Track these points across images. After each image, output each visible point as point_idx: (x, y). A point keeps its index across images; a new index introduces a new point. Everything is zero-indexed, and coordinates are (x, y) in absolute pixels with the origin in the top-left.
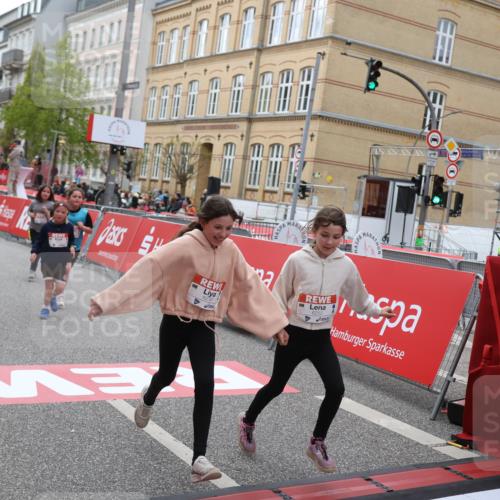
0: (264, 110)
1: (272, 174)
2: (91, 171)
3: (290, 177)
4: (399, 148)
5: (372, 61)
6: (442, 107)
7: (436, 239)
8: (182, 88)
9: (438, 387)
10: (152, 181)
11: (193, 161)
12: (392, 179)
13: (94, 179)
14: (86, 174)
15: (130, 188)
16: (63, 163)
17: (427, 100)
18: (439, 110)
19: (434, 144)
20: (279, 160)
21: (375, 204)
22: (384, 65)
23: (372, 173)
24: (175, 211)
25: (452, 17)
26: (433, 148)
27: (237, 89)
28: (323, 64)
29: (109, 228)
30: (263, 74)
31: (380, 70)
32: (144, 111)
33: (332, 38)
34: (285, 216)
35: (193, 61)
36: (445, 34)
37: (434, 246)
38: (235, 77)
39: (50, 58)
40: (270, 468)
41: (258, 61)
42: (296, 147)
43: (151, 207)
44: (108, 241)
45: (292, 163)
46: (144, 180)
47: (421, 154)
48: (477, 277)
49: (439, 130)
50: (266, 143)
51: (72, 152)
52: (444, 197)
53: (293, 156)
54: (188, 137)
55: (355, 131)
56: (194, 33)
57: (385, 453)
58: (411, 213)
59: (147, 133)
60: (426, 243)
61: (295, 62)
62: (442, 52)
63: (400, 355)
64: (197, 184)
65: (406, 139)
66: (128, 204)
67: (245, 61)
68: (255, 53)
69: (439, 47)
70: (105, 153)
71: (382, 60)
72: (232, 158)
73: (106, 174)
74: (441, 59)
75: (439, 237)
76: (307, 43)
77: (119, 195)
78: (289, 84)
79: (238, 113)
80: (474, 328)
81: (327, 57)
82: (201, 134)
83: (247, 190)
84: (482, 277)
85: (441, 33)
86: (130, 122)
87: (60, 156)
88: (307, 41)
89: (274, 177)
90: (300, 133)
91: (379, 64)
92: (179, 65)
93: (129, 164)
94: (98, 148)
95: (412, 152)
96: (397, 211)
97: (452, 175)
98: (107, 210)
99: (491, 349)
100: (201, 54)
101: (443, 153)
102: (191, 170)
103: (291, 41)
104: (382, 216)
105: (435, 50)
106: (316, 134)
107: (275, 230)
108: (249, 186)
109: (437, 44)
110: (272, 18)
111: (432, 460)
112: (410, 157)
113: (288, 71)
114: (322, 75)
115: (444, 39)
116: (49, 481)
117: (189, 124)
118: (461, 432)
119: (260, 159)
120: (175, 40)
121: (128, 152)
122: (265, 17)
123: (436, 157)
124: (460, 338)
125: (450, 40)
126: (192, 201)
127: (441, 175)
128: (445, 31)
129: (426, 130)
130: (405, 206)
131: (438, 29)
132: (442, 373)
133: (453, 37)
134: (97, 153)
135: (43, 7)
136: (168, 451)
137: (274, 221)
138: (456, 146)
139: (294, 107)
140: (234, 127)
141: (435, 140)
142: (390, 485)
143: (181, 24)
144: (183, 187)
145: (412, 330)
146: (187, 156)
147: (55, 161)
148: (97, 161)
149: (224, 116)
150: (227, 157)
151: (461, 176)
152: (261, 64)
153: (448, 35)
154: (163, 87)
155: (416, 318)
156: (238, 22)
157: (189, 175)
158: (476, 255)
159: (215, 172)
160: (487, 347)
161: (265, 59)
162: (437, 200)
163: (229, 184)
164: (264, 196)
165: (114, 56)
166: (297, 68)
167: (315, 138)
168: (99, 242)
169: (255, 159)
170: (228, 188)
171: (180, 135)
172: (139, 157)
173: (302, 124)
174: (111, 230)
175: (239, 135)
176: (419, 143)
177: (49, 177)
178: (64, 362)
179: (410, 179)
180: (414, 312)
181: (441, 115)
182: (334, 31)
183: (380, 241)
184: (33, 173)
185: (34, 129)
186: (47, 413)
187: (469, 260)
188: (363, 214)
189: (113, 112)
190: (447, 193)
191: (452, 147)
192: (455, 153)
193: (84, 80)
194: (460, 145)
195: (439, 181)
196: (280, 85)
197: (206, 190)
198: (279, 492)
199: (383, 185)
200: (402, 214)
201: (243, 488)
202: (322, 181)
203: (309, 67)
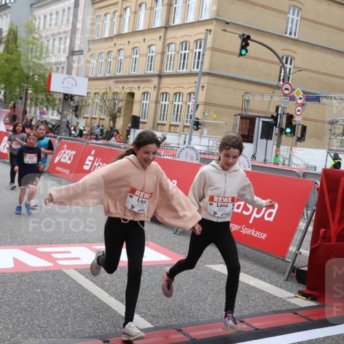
0: (170, 69)
1: (176, 113)
2: (50, 112)
3: (188, 115)
4: (262, 95)
5: (244, 35)
6: (292, 67)
7: (288, 157)
8: (113, 54)
9: (289, 258)
10: (92, 118)
11: (121, 104)
12: (260, 117)
13: (52, 118)
14: (47, 114)
15: (78, 123)
16: (31, 106)
17: (282, 62)
18: (290, 69)
19: (287, 92)
20: (180, 103)
21: (246, 133)
22: (251, 38)
23: (244, 112)
24: (108, 139)
25: (298, 5)
26: (285, 95)
27: (150, 55)
28: (210, 37)
29: (63, 151)
30: (169, 45)
31: (249, 41)
32: (87, 71)
33: (216, 19)
34: (185, 142)
35: (120, 36)
36: (293, 17)
37: (287, 162)
38: (149, 46)
39: (22, 34)
40: (174, 314)
41: (165, 36)
42: (192, 95)
43: (92, 137)
44: (62, 160)
45: (189, 106)
46: (87, 118)
47: (278, 99)
48: (316, 183)
49: (290, 82)
50: (172, 92)
51: (37, 99)
52: (293, 128)
53: (189, 101)
54: (118, 88)
55: (233, 83)
56: (121, 16)
57: (253, 303)
58: (271, 139)
59: (88, 86)
60: (281, 160)
61: (191, 36)
62: (291, 29)
63: (264, 236)
64: (124, 121)
65: (267, 89)
66: (76, 135)
67: (157, 35)
68: (163, 30)
69: (290, 25)
70: (60, 99)
71: (250, 35)
72: (148, 102)
73: (61, 114)
74: (291, 34)
75: (290, 155)
76: (199, 23)
77: (70, 129)
78: (187, 52)
79: (152, 71)
80: (313, 218)
81: (212, 32)
82: (126, 86)
83: (158, 124)
84: (319, 183)
85: (290, 16)
86: (77, 78)
87: (29, 102)
88: (198, 22)
89: (177, 115)
90: (194, 85)
91: (248, 37)
92: (110, 38)
93: (77, 107)
94: (55, 96)
95: (272, 98)
96: (261, 138)
97: (299, 113)
98: (62, 138)
99: (325, 232)
100: (126, 31)
101: (292, 99)
102: (119, 111)
103: (188, 22)
104: (251, 142)
105: (287, 28)
106: (205, 85)
107: (178, 152)
108: (159, 122)
109: (288, 24)
110: (175, 6)
111: (285, 308)
112: (270, 101)
113: (186, 42)
114: (209, 44)
115: (293, 19)
116: (22, 326)
117: (118, 79)
118: (305, 289)
119: (167, 103)
120: (108, 21)
121: (76, 98)
122: (170, 5)
123: (288, 101)
124: (304, 225)
125: (297, 21)
126: (120, 132)
127: (291, 114)
128: (293, 14)
129: (281, 83)
130: (267, 134)
131: (289, 14)
132: (292, 249)
133: (299, 18)
134: (54, 100)
136: (105, 303)
137: (177, 146)
138: (302, 93)
139: (190, 67)
140: (149, 81)
141: (287, 89)
142: (256, 325)
143: (112, 9)
144: (114, 122)
145: (271, 219)
146: (117, 102)
147: (25, 105)
148: (55, 105)
149: (142, 73)
150: (145, 102)
151: (305, 114)
152: (167, 37)
153: (295, 17)
154: (100, 54)
155: (274, 211)
156: (151, 9)
157: (118, 115)
158: (315, 168)
159: (136, 111)
160: (322, 230)
161: (170, 34)
162: (288, 130)
163: (146, 120)
164: (170, 129)
165: (65, 32)
166: (192, 40)
167: (205, 89)
168: (56, 161)
169: (164, 103)
170: (145, 123)
171: (112, 87)
172: (84, 102)
173: (196, 79)
174: (65, 153)
175: (152, 86)
176: (276, 91)
177: (21, 116)
178: (32, 243)
179: (270, 116)
180: (273, 207)
181: (291, 72)
182: (217, 15)
183: (250, 159)
184: (10, 114)
185: (10, 83)
186: (20, 278)
187: (310, 172)
189: (65, 71)
190: (295, 125)
191: (299, 94)
192: (301, 98)
193: (44, 50)
194: (304, 93)
195: (290, 117)
196: (181, 52)
197: (130, 125)
198: (181, 331)
199: (252, 120)
200: (265, 141)
201: (156, 329)
202: (210, 118)
203: (200, 40)
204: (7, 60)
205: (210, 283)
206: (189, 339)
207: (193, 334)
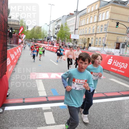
0: (98, 32)
1: (100, 43)
2: (70, 43)
4: (122, 37)
8: (85, 29)
12: (121, 43)
13: (71, 45)
17: (127, 29)
20: (101, 40)
21: (118, 47)
22: (119, 23)
23: (117, 42)
27: (93, 29)
28: (109, 23)
30: (98, 26)
31: (119, 24)
32: (78, 33)
33: (110, 19)
34: (102, 50)
35: (86, 25)
38: (93, 27)
39: (64, 26)
41: (97, 24)
42: (104, 38)
45: (103, 41)
46: (79, 44)
47: (126, 38)
50: (99, 37)
54: (86, 37)
55: (114, 35)
56: (86, 20)
58: (124, 48)
59: (79, 37)
60: (127, 53)
61: (103, 24)
63: (124, 72)
64: (87, 45)
67: (95, 24)
68: (96, 23)
70: (73, 40)
73: (73, 44)
78: (102, 27)
79: (94, 33)
82: (88, 36)
83: (95, 45)
86: (76, 35)
87: (66, 41)
88: (105, 20)
91: (118, 23)
92: (84, 25)
93: (76, 42)
95: (124, 38)
96: (122, 48)
100: (87, 23)
102: (86, 42)
103: (103, 20)
104: (119, 49)
105: (128, 20)
114: (108, 25)
117: (86, 35)
120: (83, 21)
121: (76, 40)
122: (98, 16)
129: (127, 34)
130: (123, 47)
134: (71, 40)
135: (63, 18)
137: (100, 50)
139: (103, 31)
142: (123, 94)
143: (84, 19)
144: (85, 45)
145: (126, 68)
146: (85, 40)
149: (91, 33)
150: (92, 40)
154: (81, 29)
155: (126, 66)
156: (94, 18)
159: (90, 42)
161: (98, 23)
163: (92, 45)
164: (98, 46)
165: (74, 25)
169: (97, 40)
171: (84, 37)
172: (78, 41)
173: (105, 34)
175: (94, 36)
176: (126, 36)
179: (124, 42)
180: (126, 65)
182: (110, 18)
183: (119, 53)
185: (62, 37)
188: (116, 49)
189: (74, 34)
193: (69, 29)
197: (89, 46)
198: (103, 94)
199: (119, 44)
200: (122, 49)
201: (97, 93)
202: (108, 43)
203: (106, 24)
204: (61, 32)
205: (110, 83)
206: (105, 96)
207: (107, 95)
